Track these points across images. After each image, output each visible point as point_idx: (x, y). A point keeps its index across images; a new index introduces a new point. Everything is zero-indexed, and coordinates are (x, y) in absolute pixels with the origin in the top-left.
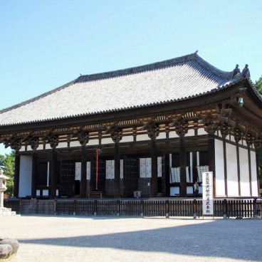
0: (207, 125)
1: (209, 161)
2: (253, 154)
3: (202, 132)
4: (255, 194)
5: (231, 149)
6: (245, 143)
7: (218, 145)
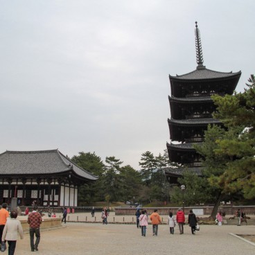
0: (59, 181)
1: (58, 193)
2: (76, 190)
3: (57, 183)
4: (76, 205)
5: (67, 189)
6: (73, 186)
7: (62, 188)
